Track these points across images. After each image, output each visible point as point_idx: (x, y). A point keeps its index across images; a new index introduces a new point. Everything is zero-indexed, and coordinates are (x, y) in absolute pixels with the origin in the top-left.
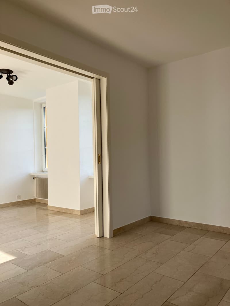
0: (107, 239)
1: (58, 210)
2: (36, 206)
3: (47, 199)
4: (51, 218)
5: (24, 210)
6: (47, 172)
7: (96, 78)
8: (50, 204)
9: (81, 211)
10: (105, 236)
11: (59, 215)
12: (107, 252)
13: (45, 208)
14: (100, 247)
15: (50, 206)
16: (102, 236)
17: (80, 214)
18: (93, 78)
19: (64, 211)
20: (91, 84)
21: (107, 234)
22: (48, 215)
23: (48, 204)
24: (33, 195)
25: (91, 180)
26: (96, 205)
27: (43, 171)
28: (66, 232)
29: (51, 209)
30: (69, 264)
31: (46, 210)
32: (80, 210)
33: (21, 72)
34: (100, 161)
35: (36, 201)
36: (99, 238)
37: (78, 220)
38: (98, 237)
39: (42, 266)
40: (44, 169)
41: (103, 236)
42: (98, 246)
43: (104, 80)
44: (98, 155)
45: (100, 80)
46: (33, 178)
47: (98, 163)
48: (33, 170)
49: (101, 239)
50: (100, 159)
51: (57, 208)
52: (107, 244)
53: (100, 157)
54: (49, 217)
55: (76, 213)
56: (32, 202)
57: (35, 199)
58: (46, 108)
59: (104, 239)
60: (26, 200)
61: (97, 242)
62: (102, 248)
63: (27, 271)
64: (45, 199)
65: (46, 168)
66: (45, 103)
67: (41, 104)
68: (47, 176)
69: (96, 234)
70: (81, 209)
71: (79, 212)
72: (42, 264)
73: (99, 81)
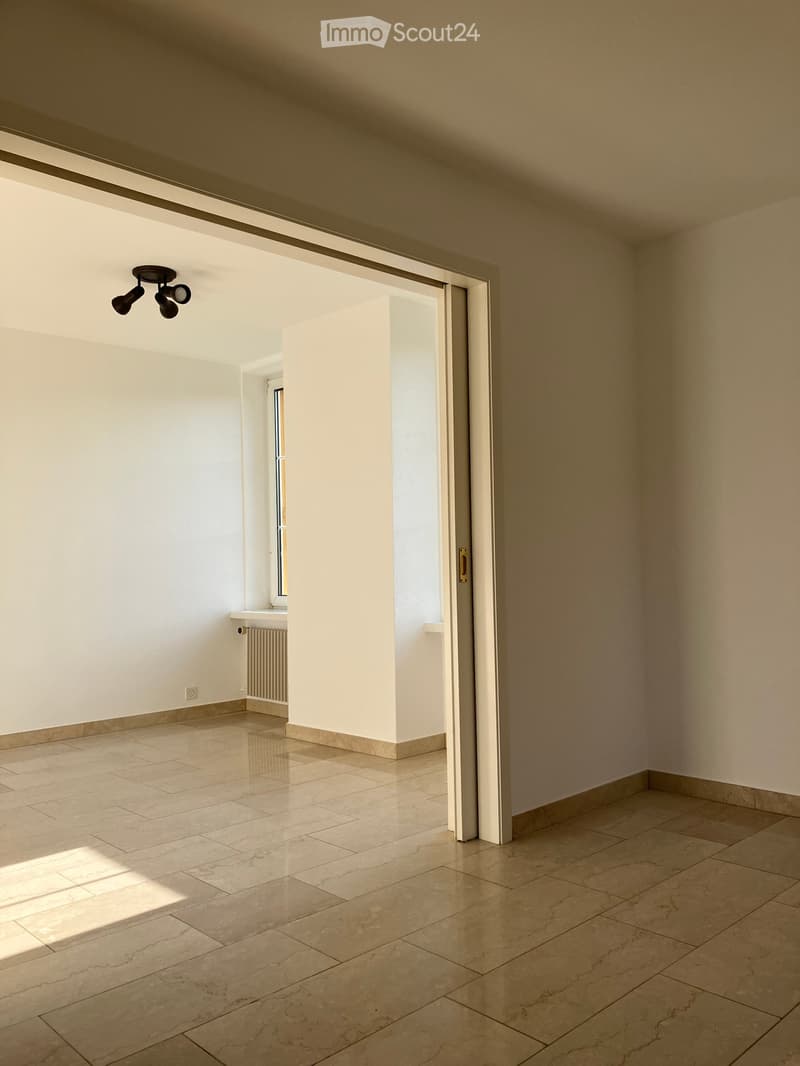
0: (491, 846)
1: (321, 740)
2: (249, 724)
3: (284, 703)
4: (298, 769)
5: (207, 737)
6: (284, 608)
7: (452, 286)
8: (295, 718)
9: (397, 745)
10: (483, 836)
11: (324, 759)
12: (493, 892)
13: (277, 731)
14: (465, 874)
15: (295, 726)
16: (474, 838)
17: (395, 756)
18: (441, 284)
19: (341, 745)
20: (434, 306)
21: (492, 829)
22: (286, 756)
23: (287, 719)
24: (237, 687)
25: (432, 637)
26: (450, 725)
27: (271, 607)
28: (351, 819)
29: (298, 737)
30: (360, 931)
31: (283, 737)
32: (395, 742)
33: (200, 273)
34: (464, 574)
35: (248, 708)
36: (463, 842)
37: (389, 777)
38: (461, 839)
39: (269, 932)
40: (277, 601)
41: (477, 837)
42: (461, 870)
43: (480, 291)
44: (459, 550)
45: (466, 290)
46: (240, 631)
47: (459, 580)
48: (238, 599)
49: (472, 846)
50: (466, 565)
51: (317, 732)
52: (493, 865)
53: (464, 558)
54: (291, 762)
55: (380, 752)
56: (234, 712)
57: (245, 700)
58: (282, 394)
59: (482, 848)
60: (215, 705)
61: (455, 858)
62: (473, 879)
63: (221, 945)
64: (277, 702)
65: (280, 594)
66: (280, 375)
67: (267, 380)
68: (286, 622)
69: (451, 826)
70: (398, 738)
71: (393, 748)
72: (271, 924)
73: (462, 293)
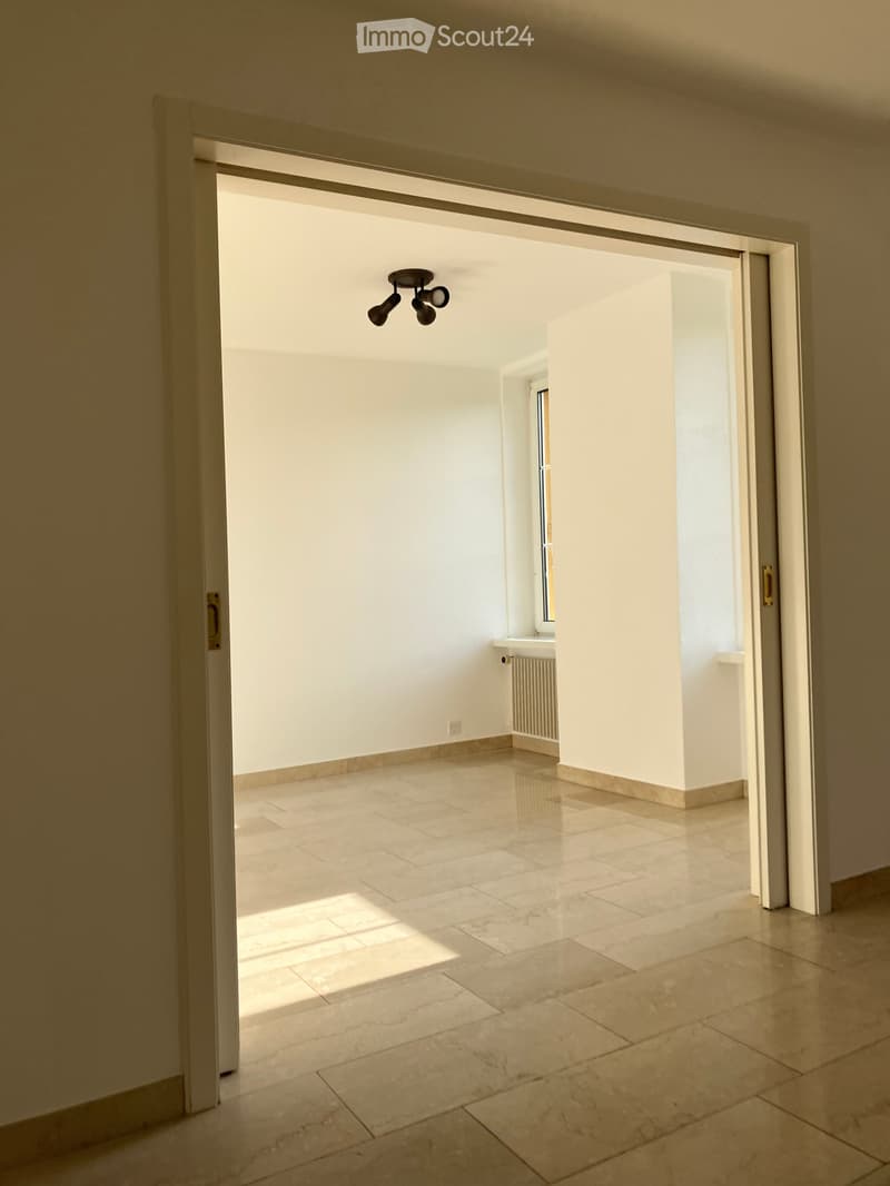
0: (805, 917)
1: (598, 785)
2: (515, 762)
3: (554, 740)
4: (571, 816)
5: (474, 776)
6: (551, 635)
7: (751, 254)
8: (562, 762)
9: (688, 795)
10: (795, 904)
11: (603, 805)
12: (809, 974)
13: (547, 771)
14: (772, 948)
15: (566, 767)
16: (782, 906)
17: (683, 805)
18: (737, 253)
19: (619, 791)
20: (727, 281)
21: (806, 897)
22: (558, 801)
23: (558, 759)
24: (504, 725)
25: (726, 670)
26: (752, 768)
27: (537, 634)
28: (633, 877)
29: (571, 779)
30: (652, 1008)
31: (554, 778)
32: (683, 788)
33: (458, 271)
34: (770, 594)
35: (514, 745)
36: (770, 910)
37: (677, 829)
38: (768, 906)
39: (549, 1001)
40: (543, 627)
41: (788, 905)
42: (767, 942)
43: (785, 257)
44: (762, 568)
45: (767, 257)
46: (504, 660)
47: (763, 604)
48: (501, 625)
49: (780, 916)
50: (771, 586)
51: (592, 775)
52: (808, 940)
53: (769, 576)
54: (564, 808)
55: (666, 799)
56: (499, 749)
57: (510, 737)
58: (547, 398)
59: (794, 918)
60: (479, 741)
61: (761, 928)
62: (783, 957)
63: (498, 1012)
64: (547, 739)
65: (546, 620)
66: (544, 374)
67: (529, 381)
68: (554, 652)
69: (755, 890)
70: (687, 783)
71: (682, 796)
72: (551, 993)
73: (763, 260)
